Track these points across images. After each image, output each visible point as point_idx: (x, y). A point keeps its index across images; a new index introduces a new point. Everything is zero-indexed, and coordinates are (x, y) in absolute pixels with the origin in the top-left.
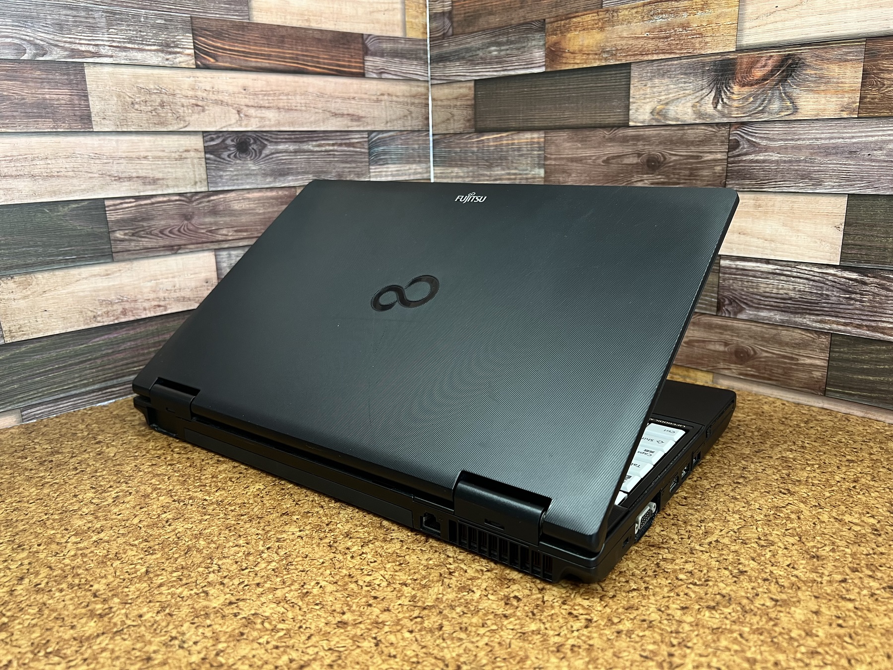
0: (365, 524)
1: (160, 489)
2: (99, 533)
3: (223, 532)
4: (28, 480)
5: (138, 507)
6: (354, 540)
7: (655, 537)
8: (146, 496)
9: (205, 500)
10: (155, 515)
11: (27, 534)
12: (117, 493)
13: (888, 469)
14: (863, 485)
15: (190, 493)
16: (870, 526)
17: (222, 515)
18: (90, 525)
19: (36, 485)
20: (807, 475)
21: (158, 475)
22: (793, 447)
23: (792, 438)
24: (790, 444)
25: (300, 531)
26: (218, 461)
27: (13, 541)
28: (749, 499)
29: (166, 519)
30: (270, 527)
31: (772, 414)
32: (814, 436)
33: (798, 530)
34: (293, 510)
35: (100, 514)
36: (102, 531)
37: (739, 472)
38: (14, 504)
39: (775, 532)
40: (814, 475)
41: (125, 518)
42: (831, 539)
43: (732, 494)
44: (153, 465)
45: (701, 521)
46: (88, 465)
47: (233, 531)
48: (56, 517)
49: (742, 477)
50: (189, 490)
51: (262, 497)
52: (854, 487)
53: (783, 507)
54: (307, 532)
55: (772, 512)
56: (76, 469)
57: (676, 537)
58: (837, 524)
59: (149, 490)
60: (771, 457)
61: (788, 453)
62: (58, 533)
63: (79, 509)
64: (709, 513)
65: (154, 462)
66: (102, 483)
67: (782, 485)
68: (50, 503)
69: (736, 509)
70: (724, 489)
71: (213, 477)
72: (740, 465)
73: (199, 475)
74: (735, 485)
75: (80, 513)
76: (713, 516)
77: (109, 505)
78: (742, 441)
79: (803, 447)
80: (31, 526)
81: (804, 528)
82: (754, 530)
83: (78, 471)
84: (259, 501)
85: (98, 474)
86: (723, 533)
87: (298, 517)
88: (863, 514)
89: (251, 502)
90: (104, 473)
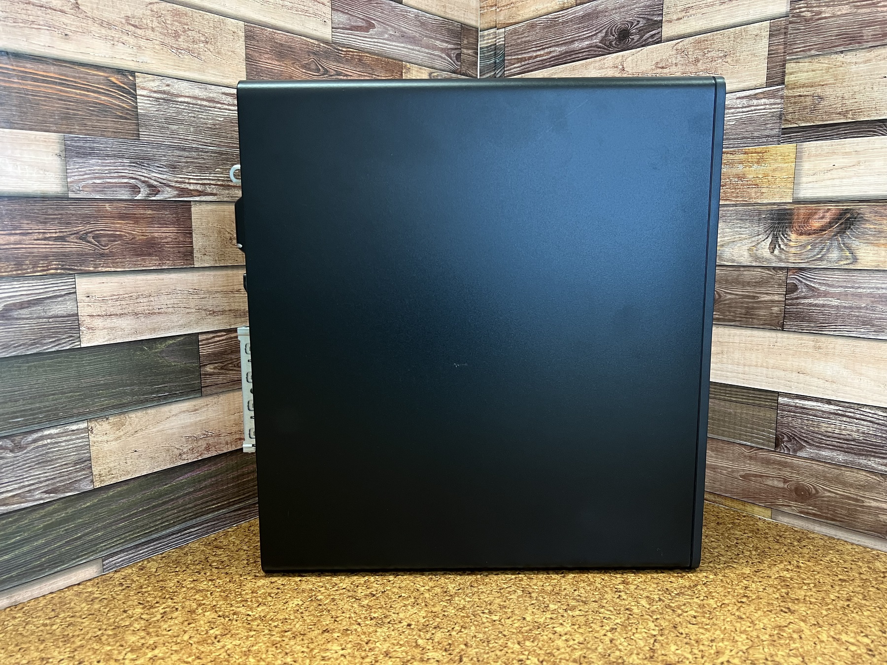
0: (401, 643)
1: (204, 604)
2: (153, 649)
3: (270, 649)
4: (76, 595)
5: (186, 623)
6: (394, 660)
7: (671, 656)
8: (192, 612)
9: (248, 615)
10: (203, 631)
11: (85, 650)
12: (164, 608)
13: (877, 588)
14: (856, 603)
15: (233, 608)
16: (865, 645)
17: (267, 632)
18: (143, 641)
19: (86, 601)
20: (803, 593)
21: (201, 591)
22: (789, 567)
23: (788, 558)
24: (786, 563)
25: (343, 649)
26: (255, 576)
27: (73, 657)
28: (754, 618)
29: (214, 635)
30: (314, 644)
31: (767, 531)
32: (808, 556)
33: (801, 650)
34: (333, 627)
35: (151, 630)
36: (156, 647)
37: (741, 591)
38: (68, 619)
39: (780, 653)
40: (811, 593)
41: (175, 634)
42: (831, 659)
43: (737, 613)
44: (194, 580)
45: (712, 641)
46: (132, 580)
47: (280, 648)
48: (110, 633)
49: (746, 596)
50: (232, 606)
51: (302, 613)
52: (848, 606)
53: (786, 626)
54: (349, 651)
55: (776, 632)
56: (121, 584)
57: (690, 656)
58: (835, 644)
59: (194, 606)
60: (770, 577)
61: (785, 572)
62: (114, 649)
63: (131, 625)
64: (718, 632)
65: (195, 578)
66: (148, 599)
67: (782, 604)
68: (102, 618)
69: (743, 629)
70: (730, 608)
71: (252, 592)
72: (742, 584)
73: (240, 590)
74: (740, 605)
75: (132, 628)
76: (722, 636)
77: (158, 621)
78: (741, 561)
79: (798, 567)
80: (88, 642)
81: (806, 648)
82: (761, 651)
83: (124, 587)
84: (299, 617)
85: (144, 590)
86: (733, 653)
87: (339, 634)
88: (858, 633)
89: (292, 618)
90: (149, 589)
